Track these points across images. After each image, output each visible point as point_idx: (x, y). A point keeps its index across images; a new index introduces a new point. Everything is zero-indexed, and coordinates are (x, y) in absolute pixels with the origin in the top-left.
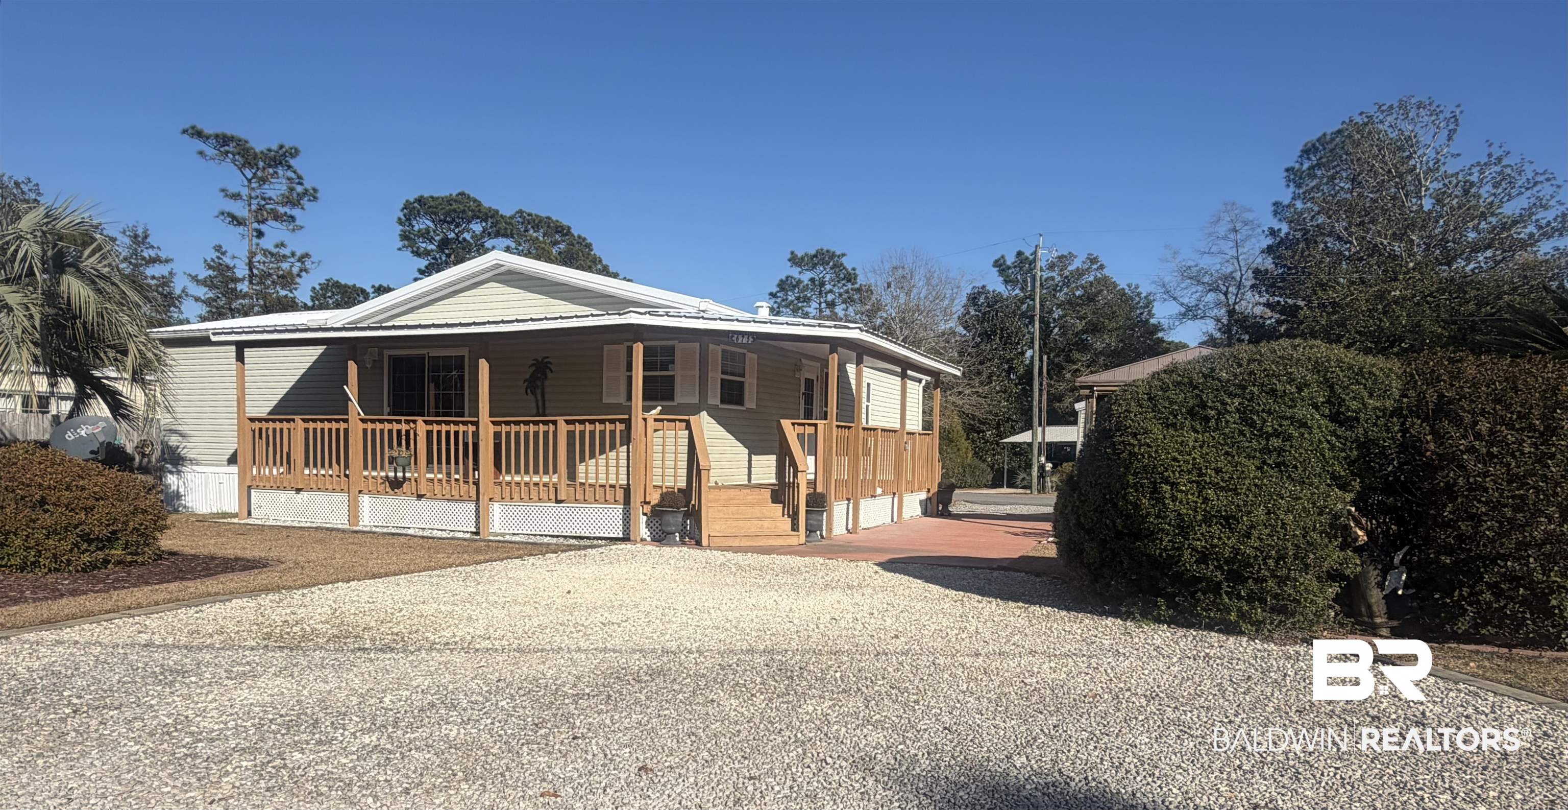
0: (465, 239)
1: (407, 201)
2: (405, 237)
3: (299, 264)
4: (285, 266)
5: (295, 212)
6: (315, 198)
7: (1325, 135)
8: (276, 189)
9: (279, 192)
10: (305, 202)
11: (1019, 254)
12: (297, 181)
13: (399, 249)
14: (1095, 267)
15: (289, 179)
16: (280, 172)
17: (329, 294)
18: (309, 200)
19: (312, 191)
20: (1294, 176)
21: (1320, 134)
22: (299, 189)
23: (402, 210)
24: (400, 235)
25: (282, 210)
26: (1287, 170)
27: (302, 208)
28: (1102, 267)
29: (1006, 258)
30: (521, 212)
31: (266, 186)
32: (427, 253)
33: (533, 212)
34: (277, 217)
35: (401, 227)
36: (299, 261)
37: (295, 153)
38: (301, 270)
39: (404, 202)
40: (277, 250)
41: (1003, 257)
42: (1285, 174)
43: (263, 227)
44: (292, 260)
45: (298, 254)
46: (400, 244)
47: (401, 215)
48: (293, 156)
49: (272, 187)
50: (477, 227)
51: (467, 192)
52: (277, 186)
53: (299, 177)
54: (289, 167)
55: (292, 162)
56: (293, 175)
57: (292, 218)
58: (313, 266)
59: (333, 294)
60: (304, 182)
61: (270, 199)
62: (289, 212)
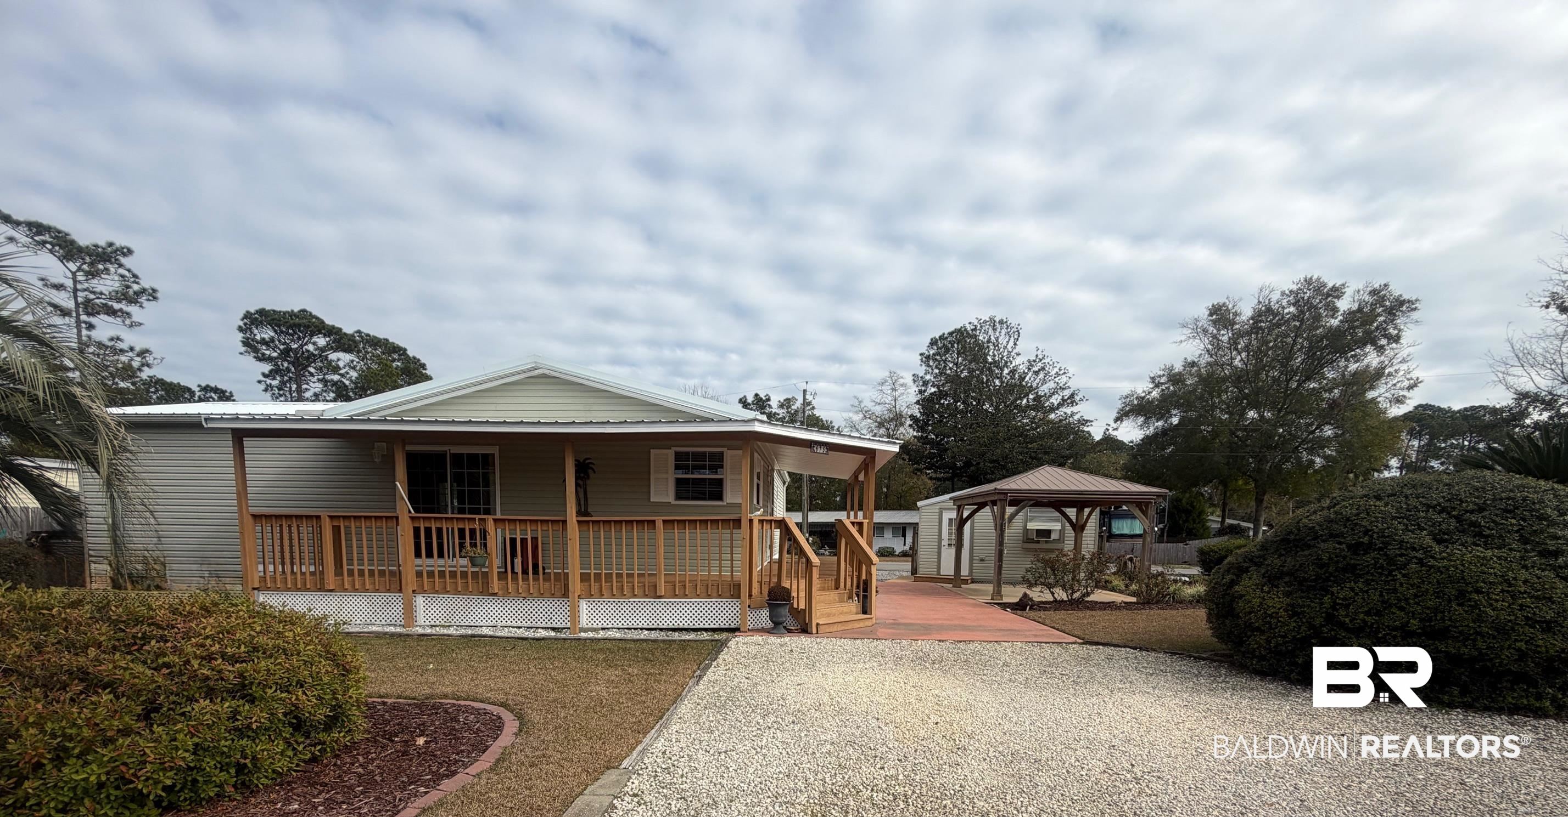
0: (308, 351)
1: (248, 312)
2: (246, 343)
3: (139, 359)
4: (124, 358)
5: (132, 309)
6: (155, 298)
7: (944, 334)
8: (108, 284)
9: (111, 289)
10: (143, 299)
11: (757, 395)
12: (132, 279)
13: (241, 354)
14: (809, 408)
15: (122, 276)
16: (112, 270)
17: (153, 390)
18: (148, 300)
19: (151, 291)
20: (926, 359)
21: (941, 334)
22: (136, 287)
23: (242, 320)
24: (243, 342)
25: (117, 306)
26: (921, 354)
27: (141, 306)
28: (813, 408)
29: (748, 398)
30: (359, 332)
31: (95, 281)
32: (270, 359)
33: (371, 334)
34: (112, 312)
35: (242, 335)
36: (138, 355)
37: (129, 252)
38: (143, 365)
39: (244, 312)
40: (113, 343)
41: (745, 396)
42: (920, 357)
43: (92, 320)
44: (130, 354)
45: (138, 349)
46: (243, 349)
47: (241, 323)
48: (124, 255)
49: (101, 282)
50: (321, 341)
51: (308, 309)
52: (108, 283)
53: (135, 276)
54: (121, 266)
55: (123, 260)
56: (126, 273)
57: (129, 315)
58: (155, 362)
59: (157, 390)
60: (141, 282)
61: (101, 293)
62: (125, 308)
